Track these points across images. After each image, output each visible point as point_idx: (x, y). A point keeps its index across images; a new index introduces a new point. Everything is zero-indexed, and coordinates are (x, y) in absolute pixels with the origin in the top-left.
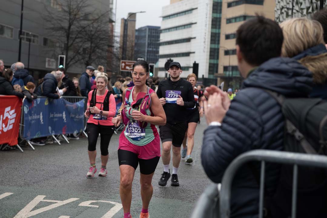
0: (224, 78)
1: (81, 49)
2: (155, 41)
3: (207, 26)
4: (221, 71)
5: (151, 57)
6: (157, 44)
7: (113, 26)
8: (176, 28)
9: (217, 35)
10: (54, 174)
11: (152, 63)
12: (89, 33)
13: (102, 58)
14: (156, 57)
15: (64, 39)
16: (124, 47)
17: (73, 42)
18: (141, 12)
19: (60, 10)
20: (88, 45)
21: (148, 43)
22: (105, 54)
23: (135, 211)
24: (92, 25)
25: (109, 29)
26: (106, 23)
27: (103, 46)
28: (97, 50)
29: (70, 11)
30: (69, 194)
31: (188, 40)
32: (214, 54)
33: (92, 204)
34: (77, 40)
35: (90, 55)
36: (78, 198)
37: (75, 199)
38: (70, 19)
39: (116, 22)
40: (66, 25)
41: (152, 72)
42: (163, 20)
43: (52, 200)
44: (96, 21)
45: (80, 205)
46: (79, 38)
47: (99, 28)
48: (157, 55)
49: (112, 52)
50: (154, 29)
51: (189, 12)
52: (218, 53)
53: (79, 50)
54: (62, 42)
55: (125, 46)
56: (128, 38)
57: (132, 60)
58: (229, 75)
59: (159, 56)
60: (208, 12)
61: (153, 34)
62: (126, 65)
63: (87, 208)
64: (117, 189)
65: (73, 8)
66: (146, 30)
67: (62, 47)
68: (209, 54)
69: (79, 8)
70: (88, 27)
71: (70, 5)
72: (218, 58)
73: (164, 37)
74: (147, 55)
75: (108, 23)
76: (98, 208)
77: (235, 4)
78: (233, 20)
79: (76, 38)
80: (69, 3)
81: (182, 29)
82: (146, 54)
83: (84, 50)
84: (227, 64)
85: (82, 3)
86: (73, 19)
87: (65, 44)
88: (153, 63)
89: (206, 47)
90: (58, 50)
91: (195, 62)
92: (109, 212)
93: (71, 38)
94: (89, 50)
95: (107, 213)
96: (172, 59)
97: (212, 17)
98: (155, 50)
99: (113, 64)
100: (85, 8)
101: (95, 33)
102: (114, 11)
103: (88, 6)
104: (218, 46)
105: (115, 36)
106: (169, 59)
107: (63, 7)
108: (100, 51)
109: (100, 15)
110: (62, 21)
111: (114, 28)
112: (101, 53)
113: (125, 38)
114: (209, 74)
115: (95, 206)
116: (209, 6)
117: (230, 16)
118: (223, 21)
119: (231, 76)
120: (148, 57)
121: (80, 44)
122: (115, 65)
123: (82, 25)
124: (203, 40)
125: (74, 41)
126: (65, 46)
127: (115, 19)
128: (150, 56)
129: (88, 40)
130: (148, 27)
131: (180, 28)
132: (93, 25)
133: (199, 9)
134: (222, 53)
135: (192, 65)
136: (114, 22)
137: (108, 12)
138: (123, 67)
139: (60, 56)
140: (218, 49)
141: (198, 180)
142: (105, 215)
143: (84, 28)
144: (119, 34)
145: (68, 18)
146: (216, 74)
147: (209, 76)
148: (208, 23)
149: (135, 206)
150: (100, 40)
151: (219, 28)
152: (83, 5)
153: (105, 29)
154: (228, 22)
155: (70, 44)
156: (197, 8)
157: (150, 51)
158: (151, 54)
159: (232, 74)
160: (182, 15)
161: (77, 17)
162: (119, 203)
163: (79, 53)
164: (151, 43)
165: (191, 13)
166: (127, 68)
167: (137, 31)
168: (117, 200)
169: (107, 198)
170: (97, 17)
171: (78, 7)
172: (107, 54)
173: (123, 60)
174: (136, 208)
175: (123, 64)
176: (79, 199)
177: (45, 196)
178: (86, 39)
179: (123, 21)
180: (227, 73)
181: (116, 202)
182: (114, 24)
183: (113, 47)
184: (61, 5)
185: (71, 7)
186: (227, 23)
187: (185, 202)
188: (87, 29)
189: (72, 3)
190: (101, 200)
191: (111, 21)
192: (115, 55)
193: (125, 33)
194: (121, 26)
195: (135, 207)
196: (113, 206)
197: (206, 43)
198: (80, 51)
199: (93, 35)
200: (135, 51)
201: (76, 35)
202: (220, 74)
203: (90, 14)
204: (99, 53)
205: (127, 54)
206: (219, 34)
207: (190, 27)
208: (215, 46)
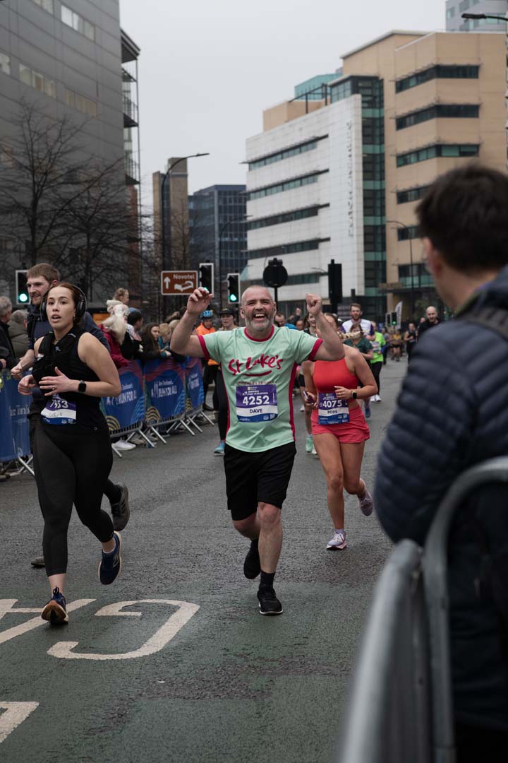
0: (401, 294)
1: (67, 252)
2: (236, 219)
3: (354, 174)
4: (393, 276)
5: (229, 258)
6: (241, 224)
7: (135, 191)
8: (282, 185)
9: (379, 195)
10: (31, 548)
11: (232, 272)
12: (82, 214)
13: (117, 269)
14: (240, 257)
15: (25, 231)
16: (164, 240)
17: (45, 238)
18: (198, 155)
19: (10, 164)
20: (81, 241)
21: (220, 225)
22: (122, 259)
23: (225, 616)
24: (86, 194)
25: (128, 200)
26: (119, 186)
27: (116, 241)
28: (103, 251)
29: (32, 166)
30: (70, 591)
31: (312, 211)
32: (374, 238)
33: (124, 609)
34: (56, 232)
35: (88, 263)
36: (94, 598)
37: (86, 602)
38: (34, 183)
39: (142, 182)
40: (26, 198)
41: (235, 292)
42: (250, 169)
43: (34, 607)
44: (95, 184)
45: (99, 613)
46: (59, 225)
47: (103, 199)
48: (243, 251)
49: (138, 255)
50: (230, 193)
51: (310, 146)
52: (384, 235)
53: (62, 254)
54: (19, 238)
55: (166, 236)
56: (172, 218)
57: (185, 269)
58: (413, 284)
59: (247, 253)
60: (354, 143)
61: (228, 204)
62: (173, 282)
63: (114, 619)
64: (179, 569)
65: (38, 158)
66: (212, 194)
67: (20, 252)
68: (362, 239)
69: (53, 157)
70: (77, 199)
71: (32, 151)
72: (384, 249)
73: (255, 209)
74: (220, 255)
75: (124, 187)
76: (141, 618)
77: (412, 118)
78: (413, 158)
79: (51, 227)
80: (29, 146)
81: (295, 187)
82: (217, 252)
83: (74, 252)
84: (405, 260)
85: (59, 144)
86: (41, 184)
87: (27, 242)
88: (236, 272)
89: (355, 226)
90: (13, 259)
91: (333, 261)
92: (167, 623)
93: (40, 227)
94: (84, 253)
95: (163, 627)
96: (279, 257)
97: (364, 154)
98: (236, 239)
99: (143, 282)
100: (67, 156)
101: (95, 212)
102: (134, 157)
103: (73, 149)
104: (382, 221)
105: (142, 216)
106: (271, 258)
107: (16, 157)
108: (110, 253)
109: (102, 169)
110: (16, 190)
111: (138, 198)
112: (112, 259)
113: (166, 219)
114: (367, 286)
115: (133, 614)
116: (353, 128)
117: (404, 147)
118: (390, 162)
119: (416, 286)
120: (223, 258)
121: (64, 241)
122: (146, 283)
123: (63, 196)
124: (347, 209)
125: (48, 233)
126: (27, 247)
127: (140, 177)
128: (226, 253)
129: (82, 231)
130: (217, 187)
131: (292, 184)
132: (88, 192)
133: (331, 136)
134: (391, 234)
135: (326, 269)
136: (138, 183)
137: (119, 160)
138: (167, 287)
139: (17, 272)
140: (383, 227)
141: (365, 534)
142: (158, 633)
143: (69, 202)
144: (150, 211)
145: (30, 181)
146: (382, 286)
147: (366, 292)
148: (354, 170)
149: (225, 605)
150: (108, 228)
151: (382, 178)
152: (62, 149)
153: (118, 201)
154: (402, 162)
155: (38, 241)
156: (326, 136)
157: (226, 242)
158: (229, 251)
159: (420, 283)
160: (294, 154)
161: (50, 177)
162: (187, 601)
163: (63, 262)
164: (226, 225)
165: (314, 148)
166: (177, 287)
167: (190, 198)
168: (183, 596)
169: (159, 593)
170: (96, 174)
171: (50, 153)
172: (126, 258)
173: (164, 270)
174: (227, 610)
175: (167, 280)
176: (94, 600)
177: (17, 600)
178: (74, 227)
179: (157, 178)
180: (409, 281)
181: (182, 600)
182: (137, 187)
183: (140, 240)
184: (11, 153)
185: (35, 155)
186: (399, 166)
187: (338, 587)
188: (76, 203)
189: (35, 147)
190: (145, 598)
191: (131, 182)
192: (146, 260)
193: (165, 207)
194: (154, 191)
195: (224, 608)
196: (174, 609)
197: (354, 215)
198: (63, 257)
199: (91, 217)
200: (192, 246)
201: (50, 221)
202: (392, 285)
203: (79, 168)
204: (108, 257)
205: (173, 256)
206: (382, 191)
207: (314, 181)
208: (377, 221)
